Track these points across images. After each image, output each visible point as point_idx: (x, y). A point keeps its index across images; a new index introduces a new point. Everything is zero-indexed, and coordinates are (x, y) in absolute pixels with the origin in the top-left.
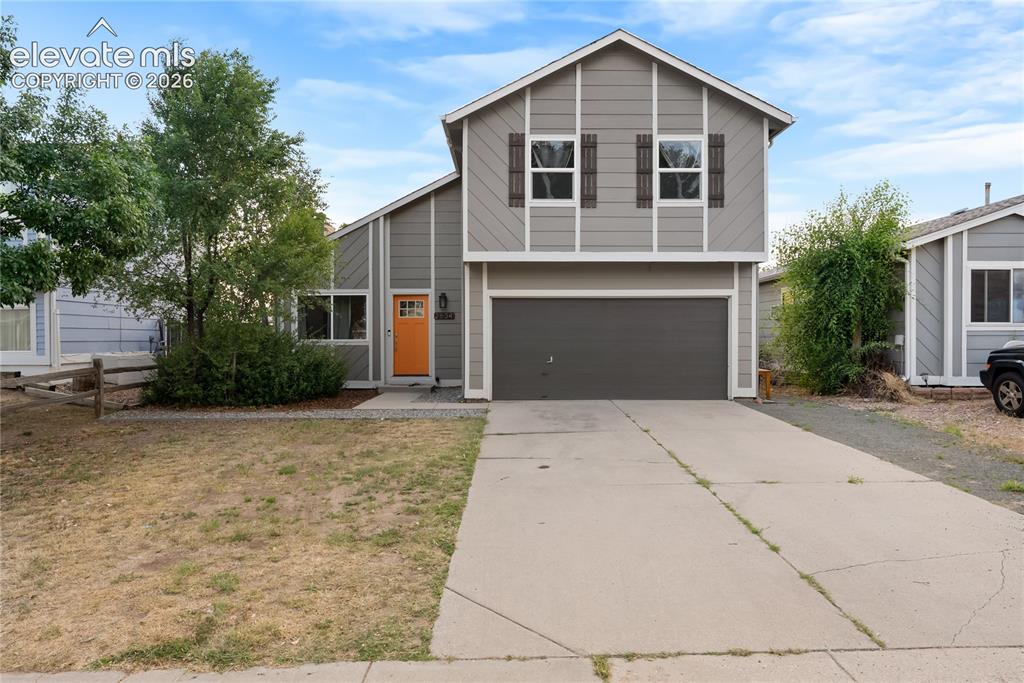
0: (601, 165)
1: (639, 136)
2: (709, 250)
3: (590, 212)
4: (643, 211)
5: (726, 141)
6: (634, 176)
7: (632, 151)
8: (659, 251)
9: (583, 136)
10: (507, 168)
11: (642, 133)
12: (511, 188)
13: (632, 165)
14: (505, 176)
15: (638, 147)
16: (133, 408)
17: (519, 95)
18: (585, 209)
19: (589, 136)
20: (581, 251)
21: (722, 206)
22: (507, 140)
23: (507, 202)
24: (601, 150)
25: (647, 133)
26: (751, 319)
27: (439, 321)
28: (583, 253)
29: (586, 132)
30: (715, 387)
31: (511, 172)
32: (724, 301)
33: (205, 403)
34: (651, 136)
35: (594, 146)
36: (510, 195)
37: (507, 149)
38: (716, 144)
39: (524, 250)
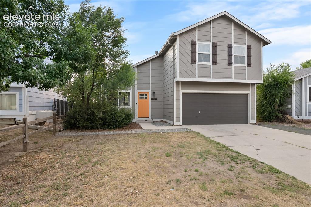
0: (218, 52)
1: (228, 44)
2: (248, 79)
3: (215, 66)
4: (230, 67)
5: (252, 47)
6: (227, 56)
7: (226, 49)
8: (234, 79)
9: (213, 43)
10: (191, 51)
11: (229, 43)
12: (192, 58)
13: (227, 53)
14: (190, 54)
15: (228, 48)
16: (62, 131)
17: (194, 29)
18: (214, 66)
19: (214, 43)
20: (212, 78)
21: (251, 66)
22: (191, 43)
23: (191, 62)
24: (218, 48)
25: (231, 43)
26: (254, 100)
27: (152, 100)
28: (213, 79)
29: (214, 42)
30: (244, 120)
31: (192, 53)
32: (247, 95)
33: (92, 128)
34: (232, 44)
35: (216, 46)
36: (192, 60)
37: (191, 45)
38: (249, 48)
39: (196, 78)
